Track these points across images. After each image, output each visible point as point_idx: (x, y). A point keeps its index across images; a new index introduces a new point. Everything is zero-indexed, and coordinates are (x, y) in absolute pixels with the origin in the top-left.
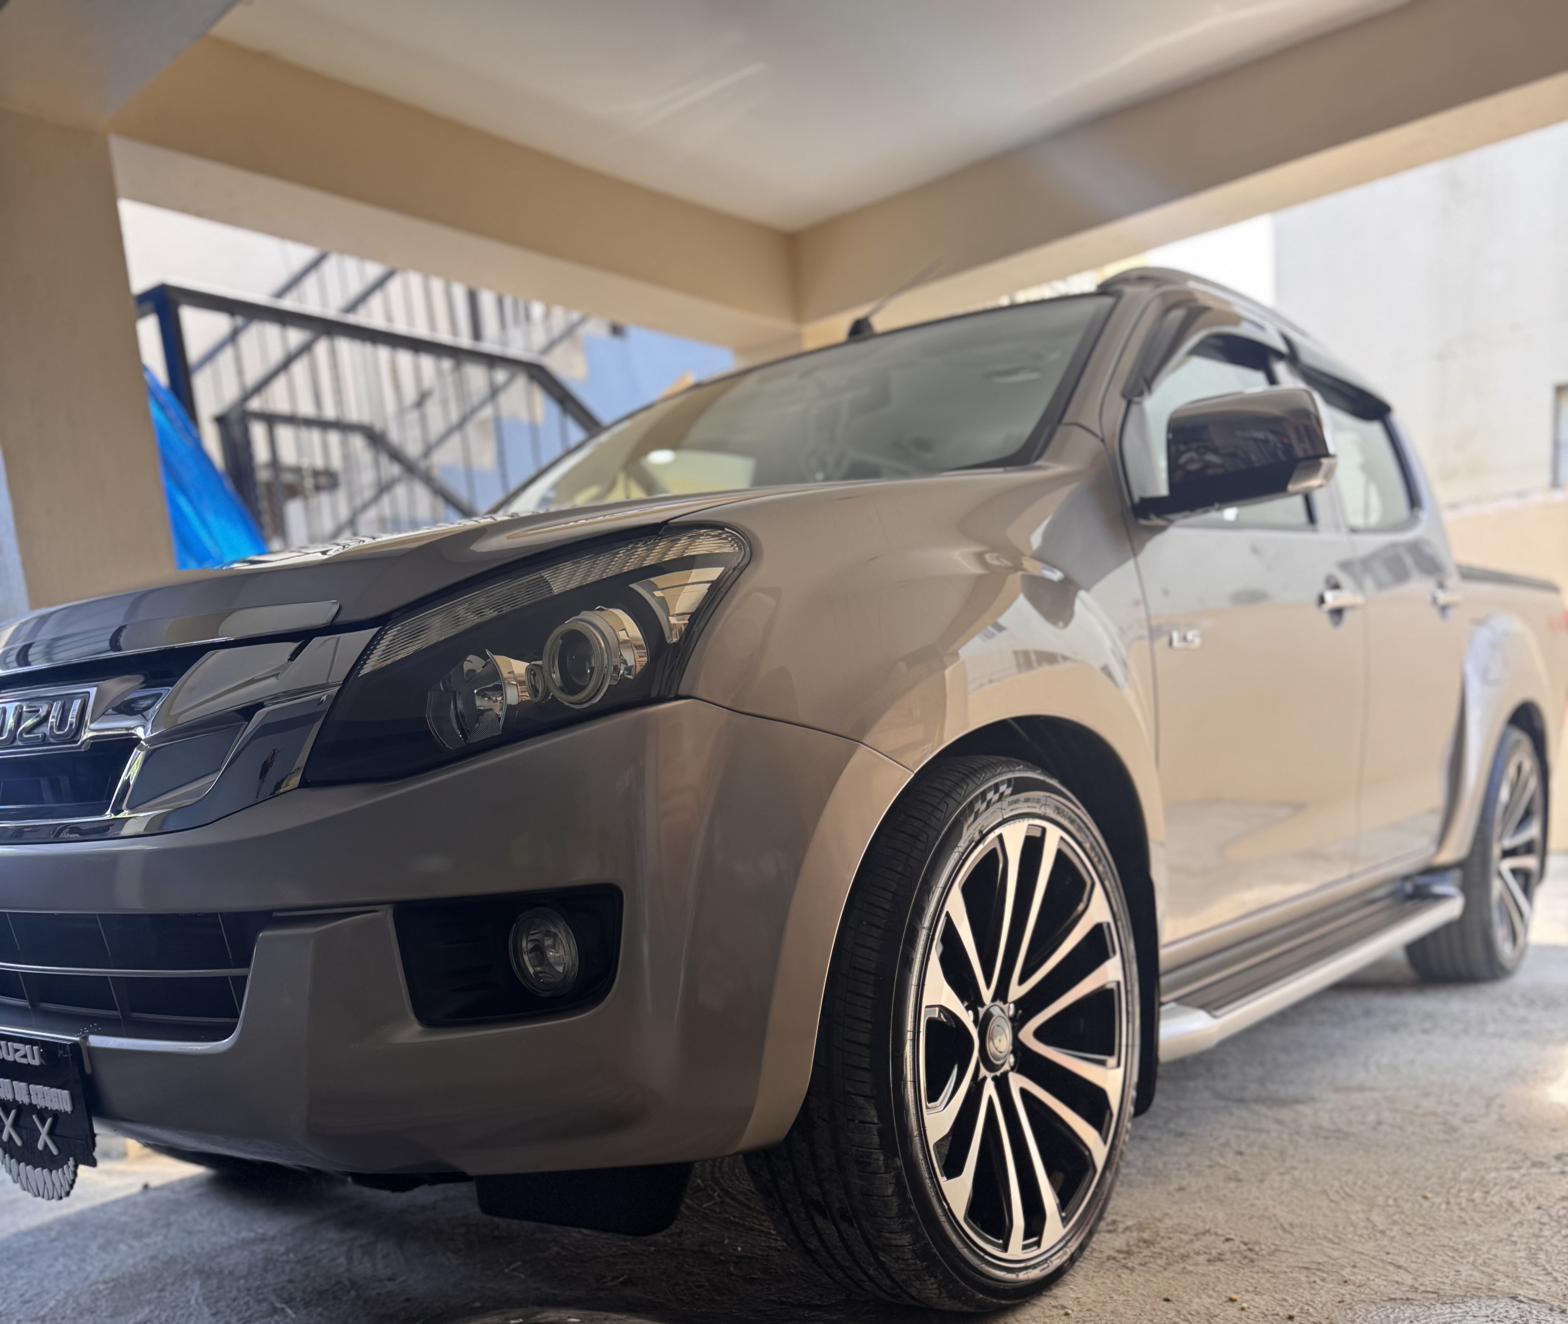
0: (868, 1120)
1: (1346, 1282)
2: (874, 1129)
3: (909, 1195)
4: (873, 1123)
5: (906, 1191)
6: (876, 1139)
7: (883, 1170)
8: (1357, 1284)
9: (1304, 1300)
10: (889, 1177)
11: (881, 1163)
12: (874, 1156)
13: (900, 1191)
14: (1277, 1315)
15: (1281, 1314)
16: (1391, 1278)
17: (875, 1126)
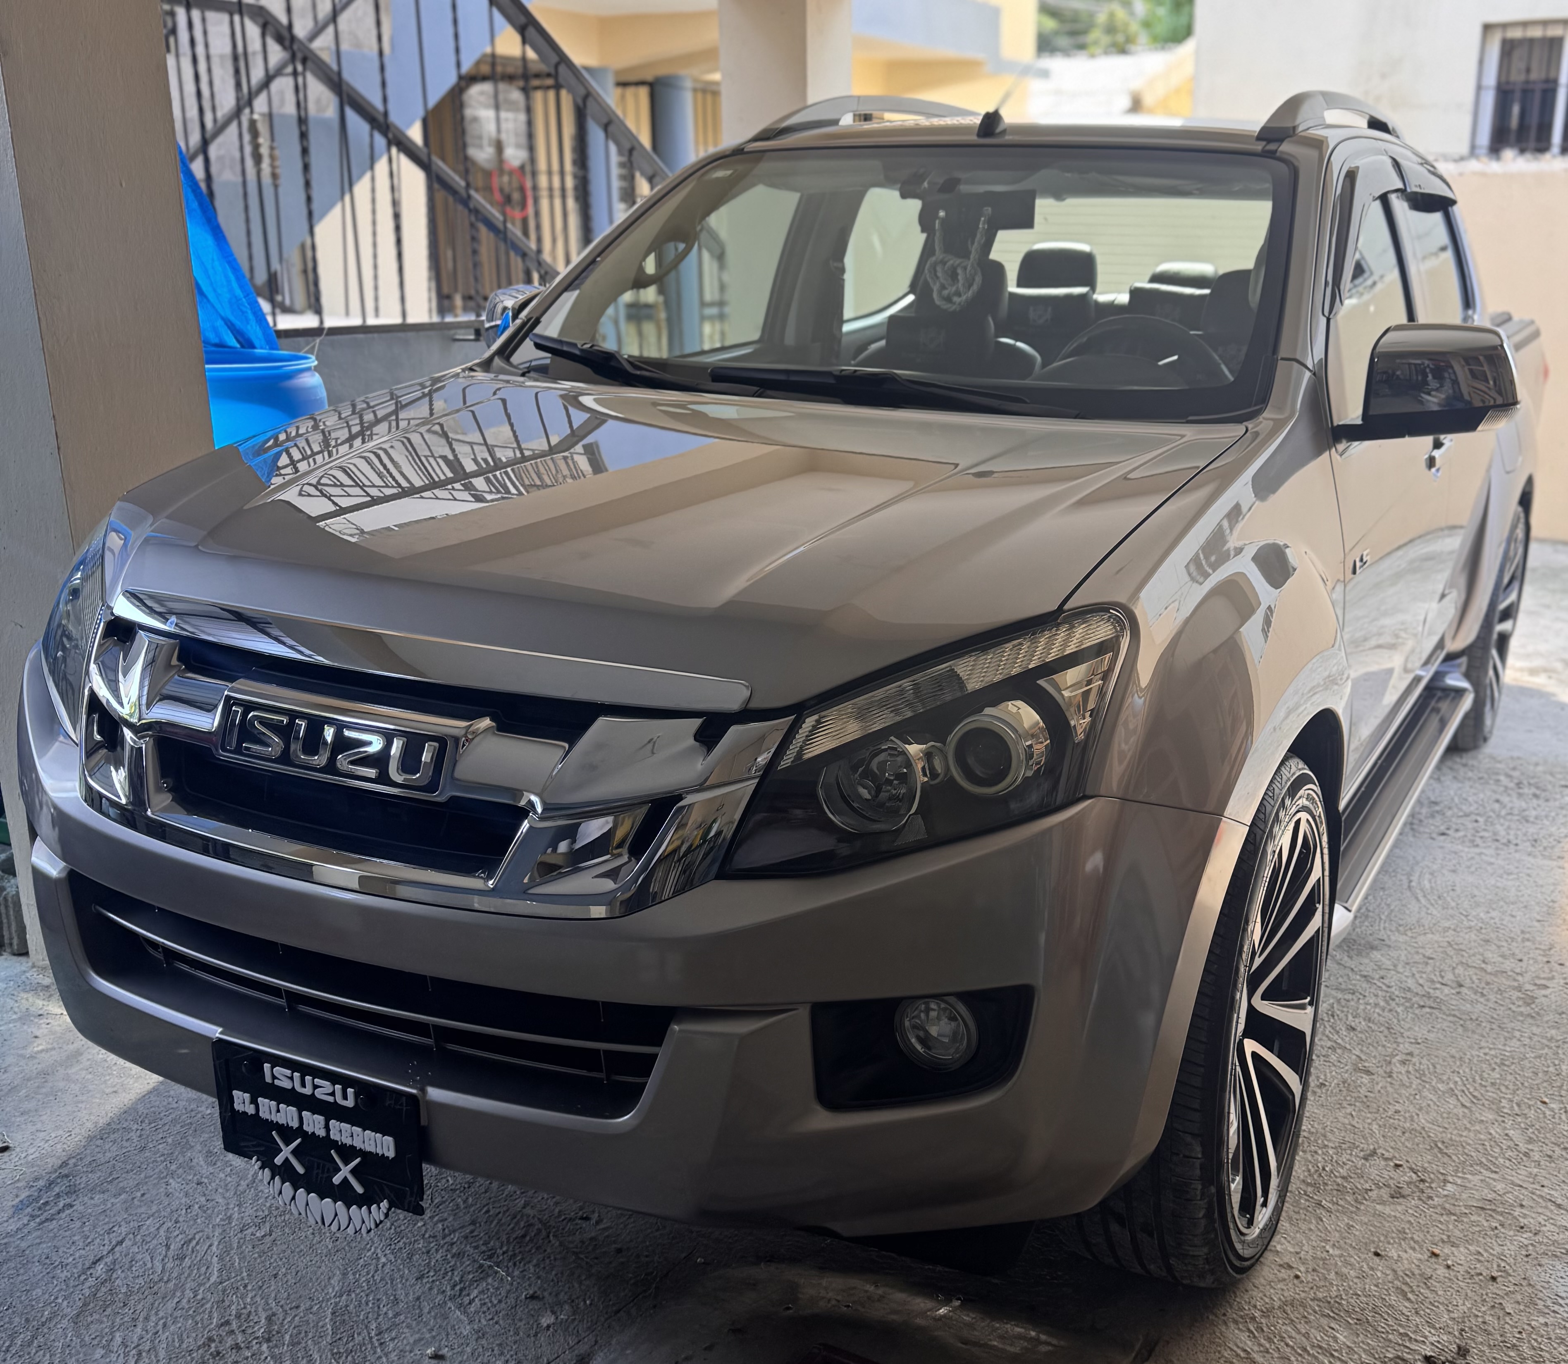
0: (1193, 1155)
1: (1522, 1228)
2: (1198, 1163)
3: (1216, 1215)
4: (1198, 1158)
5: (1214, 1213)
6: (1198, 1172)
7: (1199, 1198)
8: (1534, 1231)
9: (1495, 1253)
10: (1203, 1203)
11: (1198, 1192)
12: (1193, 1186)
13: (1209, 1215)
14: (1481, 1274)
15: (1484, 1274)
16: (1559, 1223)
17: (1199, 1161)
